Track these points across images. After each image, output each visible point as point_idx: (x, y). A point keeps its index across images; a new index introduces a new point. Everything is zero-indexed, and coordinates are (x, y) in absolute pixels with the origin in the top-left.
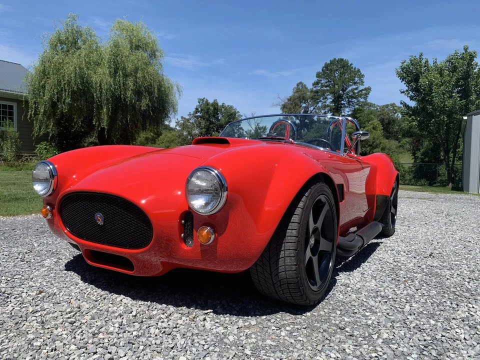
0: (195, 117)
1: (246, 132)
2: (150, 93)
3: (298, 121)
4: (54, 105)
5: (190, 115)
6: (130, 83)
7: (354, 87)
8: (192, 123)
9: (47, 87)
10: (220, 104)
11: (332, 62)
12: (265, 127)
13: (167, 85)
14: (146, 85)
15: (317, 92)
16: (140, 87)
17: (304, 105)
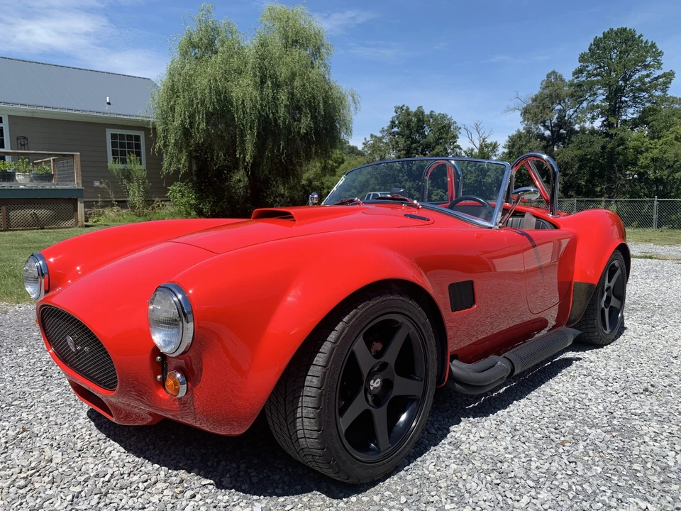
0: (390, 134)
1: (465, 152)
2: (314, 110)
3: (547, 133)
4: (187, 133)
5: (383, 131)
6: (283, 97)
7: (644, 73)
8: (386, 143)
9: (178, 109)
10: (427, 112)
11: (606, 36)
12: (496, 143)
13: (336, 95)
14: (307, 97)
15: (580, 85)
16: (298, 101)
17: (559, 107)
